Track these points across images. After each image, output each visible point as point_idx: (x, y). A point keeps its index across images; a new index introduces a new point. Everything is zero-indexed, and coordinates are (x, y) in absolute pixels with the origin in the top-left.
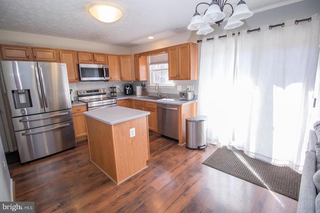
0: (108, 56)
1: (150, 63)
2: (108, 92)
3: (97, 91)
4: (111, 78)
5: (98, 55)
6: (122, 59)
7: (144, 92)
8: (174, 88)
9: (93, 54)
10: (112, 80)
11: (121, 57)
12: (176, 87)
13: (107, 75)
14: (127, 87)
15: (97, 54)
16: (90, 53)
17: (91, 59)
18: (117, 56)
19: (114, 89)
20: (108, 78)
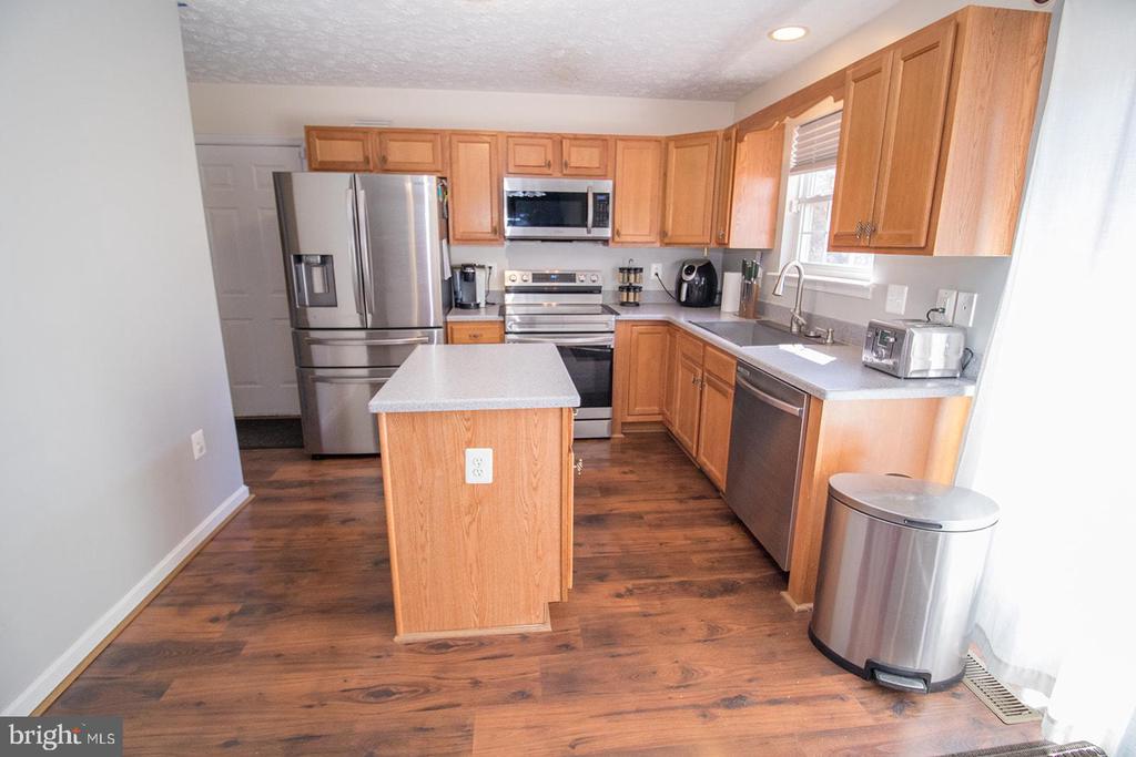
0: (619, 142)
1: (792, 165)
2: (610, 284)
3: (571, 277)
4: (616, 232)
5: (578, 142)
6: (674, 153)
7: (752, 302)
8: (870, 297)
9: (558, 141)
10: (623, 239)
11: (672, 145)
12: (881, 291)
13: (601, 220)
14: (690, 271)
15: (575, 138)
16: (549, 136)
17: (550, 158)
18: (657, 140)
19: (632, 276)
20: (607, 233)
